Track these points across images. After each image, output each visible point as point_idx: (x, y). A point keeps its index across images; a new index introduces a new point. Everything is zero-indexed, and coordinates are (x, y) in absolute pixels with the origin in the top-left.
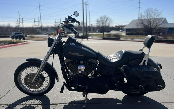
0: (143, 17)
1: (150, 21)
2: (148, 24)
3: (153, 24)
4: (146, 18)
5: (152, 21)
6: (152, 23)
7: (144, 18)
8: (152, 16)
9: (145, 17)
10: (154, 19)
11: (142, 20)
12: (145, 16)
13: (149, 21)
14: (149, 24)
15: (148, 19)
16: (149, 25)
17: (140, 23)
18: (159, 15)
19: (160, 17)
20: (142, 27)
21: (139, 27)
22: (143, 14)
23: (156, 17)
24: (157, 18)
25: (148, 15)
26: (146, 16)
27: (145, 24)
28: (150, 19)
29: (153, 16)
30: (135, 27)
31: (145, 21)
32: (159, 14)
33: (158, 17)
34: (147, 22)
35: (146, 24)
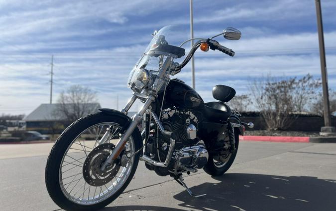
0: (65, 98)
1: (79, 108)
2: (73, 113)
3: (83, 113)
4: (72, 102)
5: (81, 107)
6: (82, 110)
7: (68, 101)
8: (80, 99)
9: (69, 99)
10: (85, 104)
11: (64, 104)
13: (76, 107)
14: (76, 112)
15: (75, 104)
16: (77, 115)
17: (61, 110)
18: (92, 98)
19: (94, 100)
20: (63, 118)
21: (58, 118)
22: (66, 94)
23: (88, 100)
24: (90, 102)
25: (74, 96)
26: (71, 98)
27: (69, 111)
28: (78, 104)
29: (82, 98)
31: (70, 106)
32: (92, 96)
33: (91, 100)
34: (73, 110)
35: (71, 111)
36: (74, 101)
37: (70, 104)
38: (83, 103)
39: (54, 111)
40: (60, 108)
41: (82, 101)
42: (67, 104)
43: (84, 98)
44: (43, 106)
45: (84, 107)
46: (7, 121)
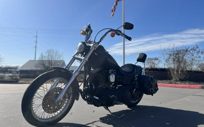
0: (43, 57)
1: (52, 63)
2: (49, 66)
4: (47, 59)
7: (45, 59)
10: (55, 61)
11: (43, 60)
13: (50, 62)
17: (41, 64)
18: (60, 57)
19: (61, 59)
20: (42, 69)
21: (39, 69)
22: (45, 55)
23: (57, 59)
24: (58, 60)
25: (49, 56)
26: (47, 57)
27: (46, 65)
28: (51, 60)
29: (54, 57)
30: (34, 68)
34: (48, 64)
36: (49, 59)
37: (46, 61)
38: (55, 60)
39: (37, 65)
40: (40, 62)
41: (54, 59)
42: (45, 61)
43: (55, 57)
44: (30, 61)
45: (55, 62)
46: (9, 70)
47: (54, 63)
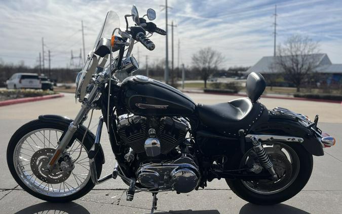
0: (282, 51)
1: (297, 60)
2: (292, 66)
3: (302, 66)
4: (289, 54)
5: (300, 59)
6: (301, 63)
7: (285, 54)
8: (299, 50)
9: (286, 52)
10: (305, 55)
11: (281, 57)
12: (286, 50)
13: (294, 59)
14: (294, 65)
15: (293, 56)
16: (295, 68)
17: (277, 63)
18: (313, 49)
19: (315, 51)
20: (281, 72)
21: (276, 71)
22: (283, 46)
23: (309, 51)
24: (310, 53)
25: (291, 47)
26: (288, 49)
27: (286, 65)
28: (297, 56)
29: (301, 49)
31: (288, 59)
32: (313, 47)
33: (312, 52)
34: (291, 62)
35: (289, 64)
36: (292, 53)
37: (288, 56)
38: (303, 54)
39: (272, 65)
40: (277, 61)
41: (302, 52)
42: (285, 57)
43: (304, 49)
44: (265, 59)
45: (303, 59)
46: (239, 72)
47: (303, 61)
